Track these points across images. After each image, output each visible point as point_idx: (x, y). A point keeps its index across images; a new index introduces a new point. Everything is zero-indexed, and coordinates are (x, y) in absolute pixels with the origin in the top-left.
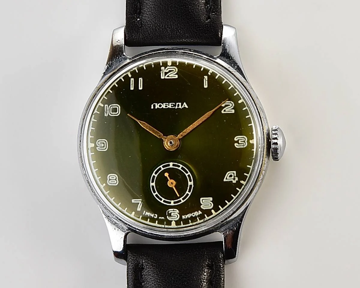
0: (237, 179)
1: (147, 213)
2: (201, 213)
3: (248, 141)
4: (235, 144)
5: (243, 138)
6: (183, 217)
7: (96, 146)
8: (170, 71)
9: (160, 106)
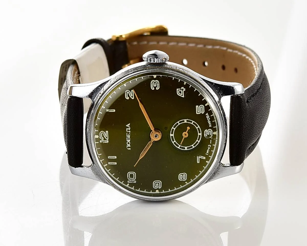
1: (207, 152)
2: (207, 113)
3: (155, 79)
6: (210, 126)
7: (158, 189)
8: (103, 136)
9: (128, 143)
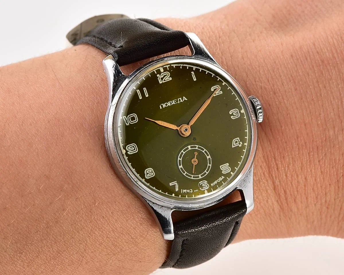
0: (241, 143)
1: (184, 190)
2: (224, 177)
3: (240, 112)
4: (232, 117)
5: (235, 110)
6: (212, 185)
7: (127, 151)
8: (164, 76)
9: (166, 105)
